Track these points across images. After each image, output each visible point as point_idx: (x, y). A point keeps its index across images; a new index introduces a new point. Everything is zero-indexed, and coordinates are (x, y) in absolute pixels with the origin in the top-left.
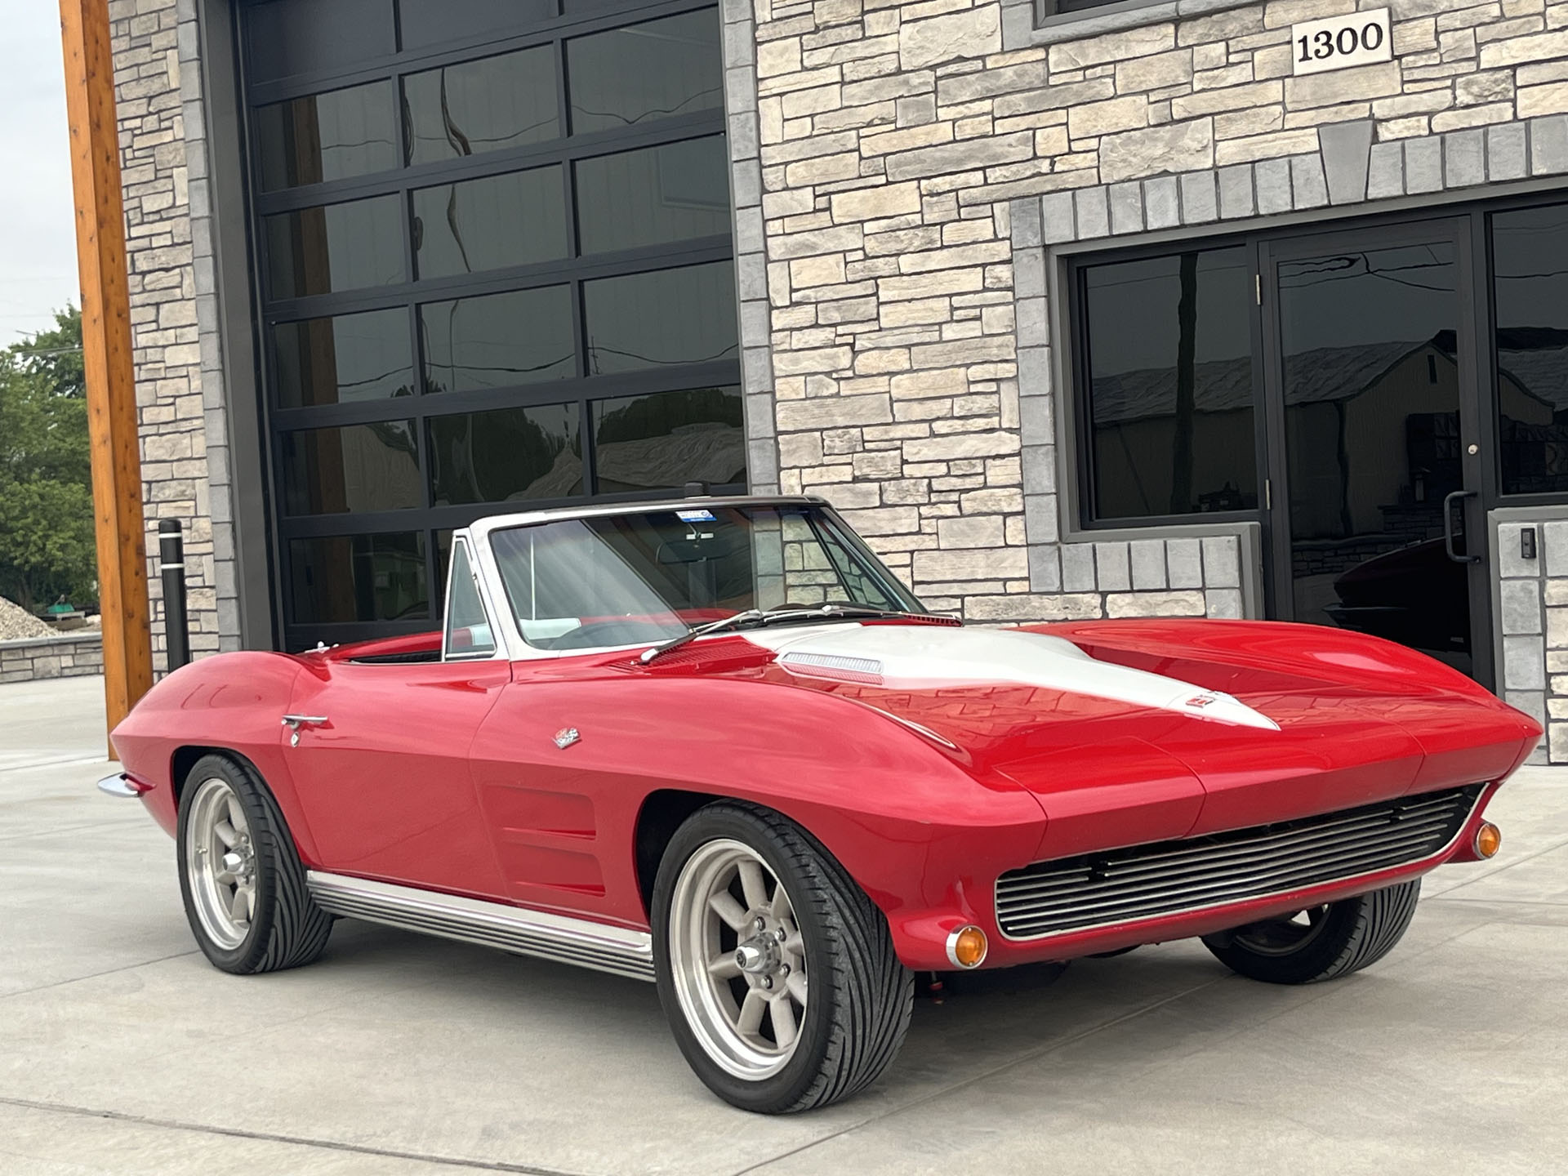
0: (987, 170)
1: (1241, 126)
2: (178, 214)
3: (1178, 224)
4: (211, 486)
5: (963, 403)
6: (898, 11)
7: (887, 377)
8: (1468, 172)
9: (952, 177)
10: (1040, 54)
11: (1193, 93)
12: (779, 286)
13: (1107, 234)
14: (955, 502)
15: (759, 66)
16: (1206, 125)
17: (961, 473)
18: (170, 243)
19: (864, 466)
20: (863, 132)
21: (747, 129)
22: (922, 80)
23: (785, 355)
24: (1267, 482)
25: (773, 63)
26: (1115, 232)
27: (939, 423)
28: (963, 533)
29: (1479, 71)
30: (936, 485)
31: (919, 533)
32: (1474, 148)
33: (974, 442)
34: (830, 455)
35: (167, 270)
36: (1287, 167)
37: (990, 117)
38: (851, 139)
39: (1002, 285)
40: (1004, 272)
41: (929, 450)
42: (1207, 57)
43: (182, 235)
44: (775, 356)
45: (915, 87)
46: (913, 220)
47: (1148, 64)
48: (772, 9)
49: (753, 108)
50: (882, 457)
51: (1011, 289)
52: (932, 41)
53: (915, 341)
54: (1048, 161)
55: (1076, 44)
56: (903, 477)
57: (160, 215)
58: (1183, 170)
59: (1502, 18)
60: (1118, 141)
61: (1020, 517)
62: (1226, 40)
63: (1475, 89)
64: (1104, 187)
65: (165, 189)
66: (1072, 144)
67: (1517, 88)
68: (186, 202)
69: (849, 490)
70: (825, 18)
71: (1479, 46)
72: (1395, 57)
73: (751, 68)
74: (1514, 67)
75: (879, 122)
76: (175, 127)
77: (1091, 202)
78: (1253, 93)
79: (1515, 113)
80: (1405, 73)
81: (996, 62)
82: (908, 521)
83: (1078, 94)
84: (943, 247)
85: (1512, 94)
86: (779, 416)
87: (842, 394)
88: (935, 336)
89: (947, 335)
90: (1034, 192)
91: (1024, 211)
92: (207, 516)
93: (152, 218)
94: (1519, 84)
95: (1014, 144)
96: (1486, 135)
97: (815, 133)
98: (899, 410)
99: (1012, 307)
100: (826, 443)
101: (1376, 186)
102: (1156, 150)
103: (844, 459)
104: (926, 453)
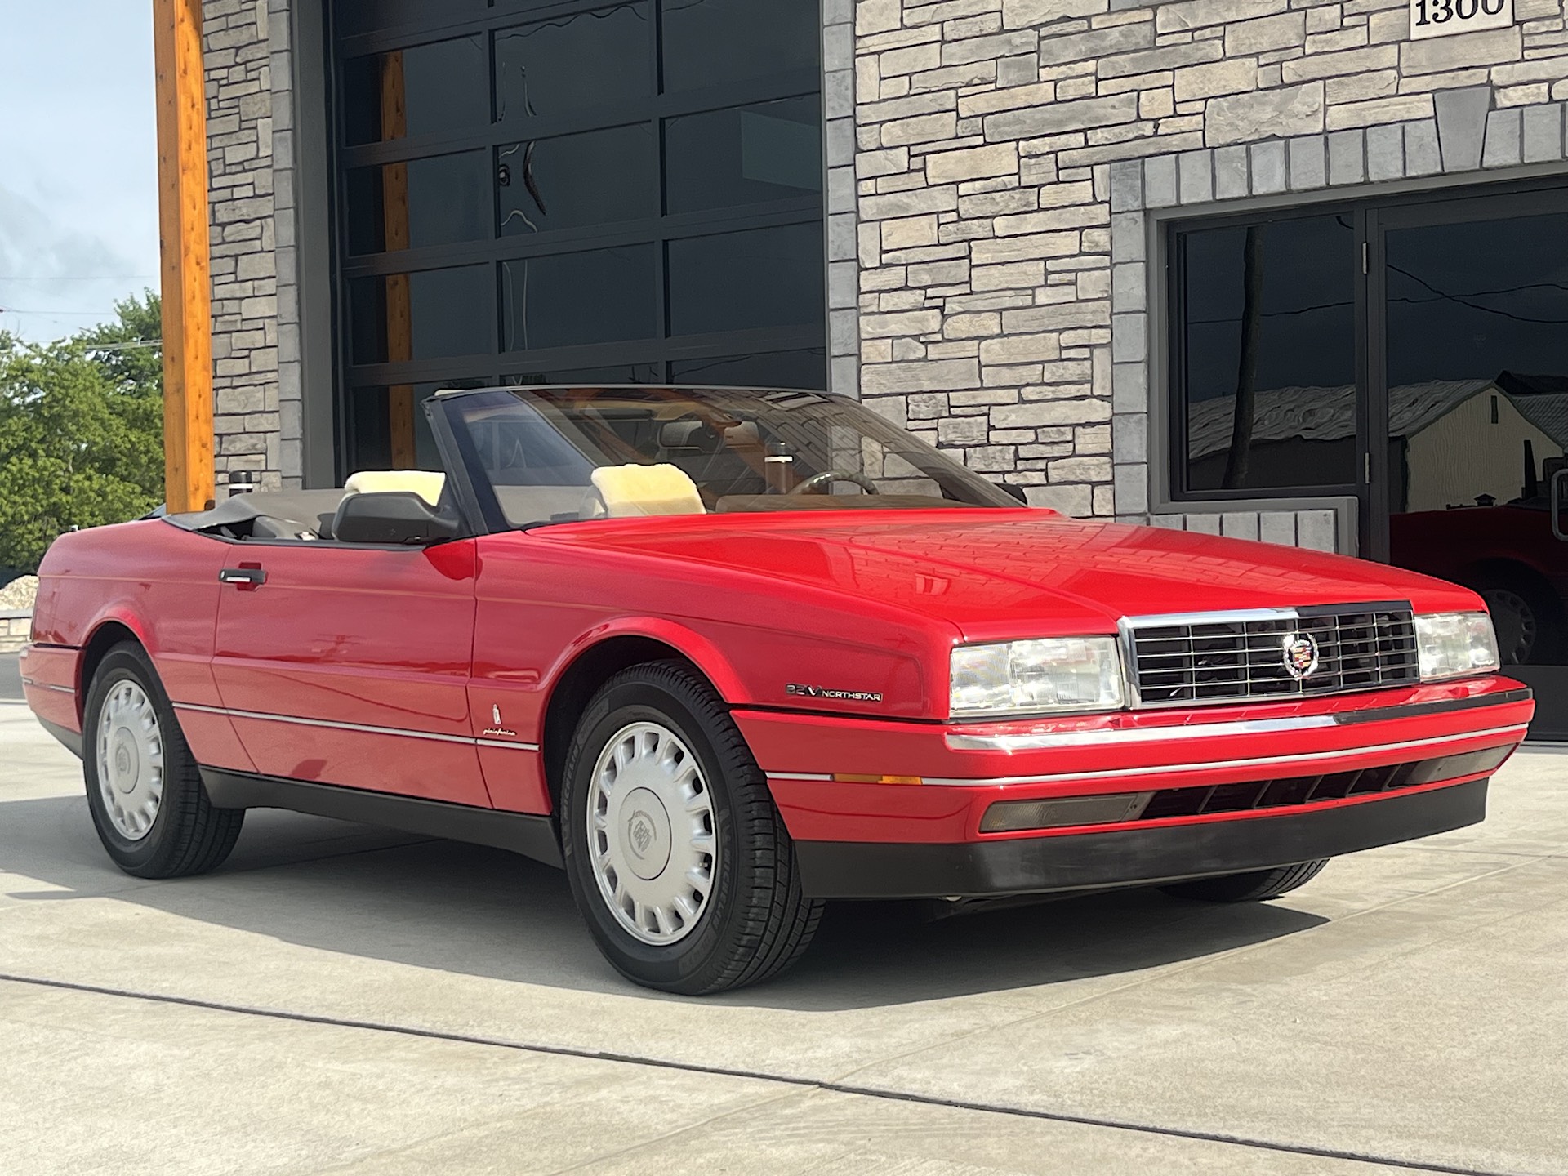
0: (1089, 132)
1: (1352, 89)
2: (262, 165)
3: (1284, 189)
4: (282, 440)
5: (1054, 369)
7: (976, 342)
9: (1052, 139)
10: (1148, 15)
11: (1305, 56)
12: (869, 247)
13: (1210, 199)
14: (1041, 470)
15: (857, 23)
16: (1317, 89)
17: (1050, 440)
18: (251, 194)
19: (949, 431)
20: (961, 92)
21: (843, 88)
22: (1024, 40)
23: (872, 318)
24: (1367, 455)
25: (871, 20)
26: (1218, 198)
27: (1029, 389)
28: (1049, 501)
30: (1023, 452)
33: (1065, 409)
34: (914, 420)
35: (247, 222)
36: (1400, 133)
37: (1094, 77)
38: (951, 99)
39: (1099, 250)
40: (1101, 237)
41: (1015, 417)
42: (1320, 19)
43: (264, 187)
44: (861, 318)
45: (1016, 46)
46: (1010, 182)
47: (1260, 26)
49: (851, 66)
50: (968, 423)
51: (1109, 254)
53: (1007, 305)
54: (1151, 124)
55: (1185, 5)
56: (989, 444)
57: (243, 167)
58: (1292, 134)
60: (1226, 104)
61: (1108, 486)
62: (1342, 3)
64: (1209, 150)
65: (249, 140)
66: (1177, 106)
68: (270, 153)
72: (1516, 23)
73: (849, 25)
75: (979, 82)
76: (262, 77)
77: (1195, 168)
78: (1367, 57)
80: (1526, 39)
81: (1102, 22)
83: (1185, 55)
84: (1039, 210)
86: (864, 379)
87: (929, 358)
88: (1028, 300)
89: (1039, 301)
90: (1136, 155)
91: (1125, 174)
92: (277, 471)
93: (234, 169)
95: (1117, 105)
97: (912, 92)
98: (987, 375)
99: (1109, 271)
100: (910, 407)
101: (1489, 153)
102: (1263, 115)
103: (929, 424)
104: (1014, 419)
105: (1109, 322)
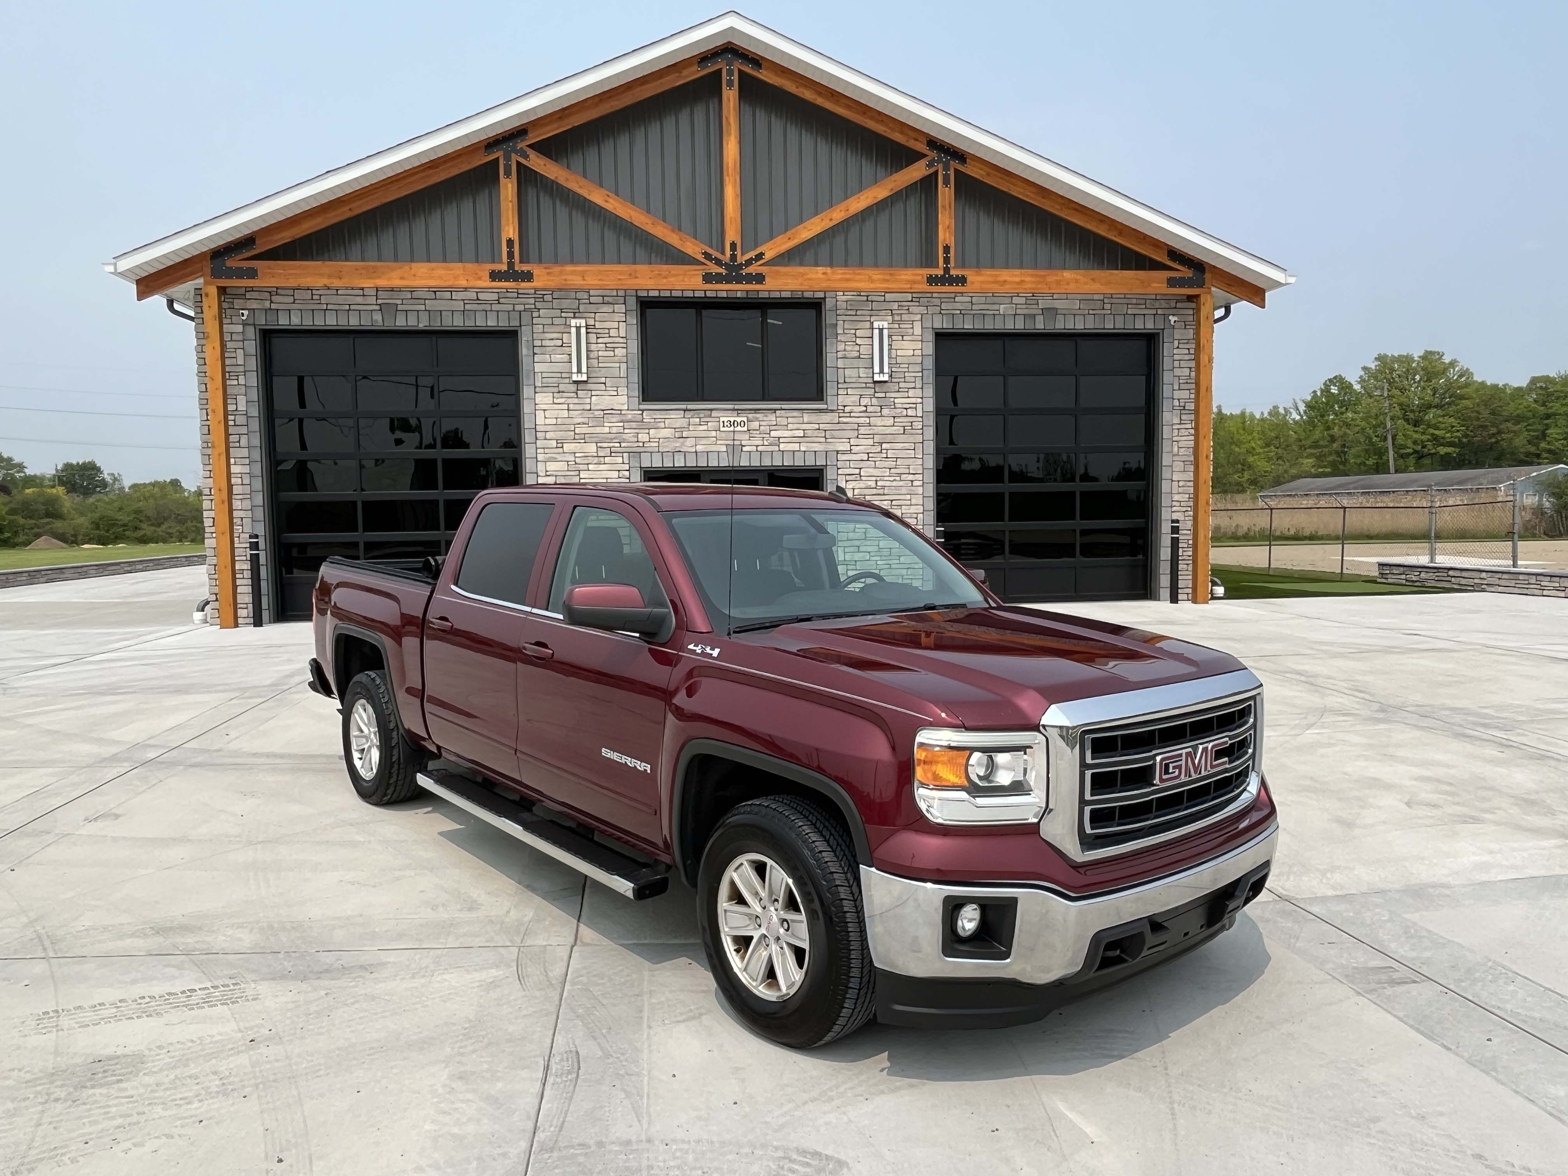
0: (621, 443)
1: (704, 441)
2: (240, 413)
3: (684, 466)
4: (254, 521)
6: (591, 392)
8: (767, 462)
9: (609, 443)
10: (641, 412)
11: (689, 430)
13: (661, 466)
16: (693, 440)
20: (576, 426)
21: (530, 419)
22: (599, 413)
25: (542, 399)
26: (664, 466)
29: (770, 437)
32: (769, 457)
36: (717, 455)
37: (622, 428)
38: (572, 428)
39: (625, 477)
40: (627, 473)
42: (694, 421)
45: (596, 415)
46: (595, 455)
47: (676, 421)
48: (542, 383)
51: (629, 478)
52: (603, 403)
54: (642, 443)
55: (653, 411)
58: (686, 451)
59: (776, 425)
60: (666, 440)
62: (700, 418)
63: (769, 441)
66: (650, 439)
67: (780, 443)
68: (245, 410)
70: (563, 389)
71: (770, 431)
73: (534, 399)
74: (779, 438)
75: (582, 424)
76: (240, 379)
77: (657, 457)
78: (708, 433)
79: (779, 449)
80: (750, 434)
81: (625, 412)
83: (653, 425)
85: (778, 444)
90: (637, 451)
91: (633, 457)
95: (631, 436)
96: (772, 453)
97: (558, 423)
101: (742, 463)
102: (677, 444)
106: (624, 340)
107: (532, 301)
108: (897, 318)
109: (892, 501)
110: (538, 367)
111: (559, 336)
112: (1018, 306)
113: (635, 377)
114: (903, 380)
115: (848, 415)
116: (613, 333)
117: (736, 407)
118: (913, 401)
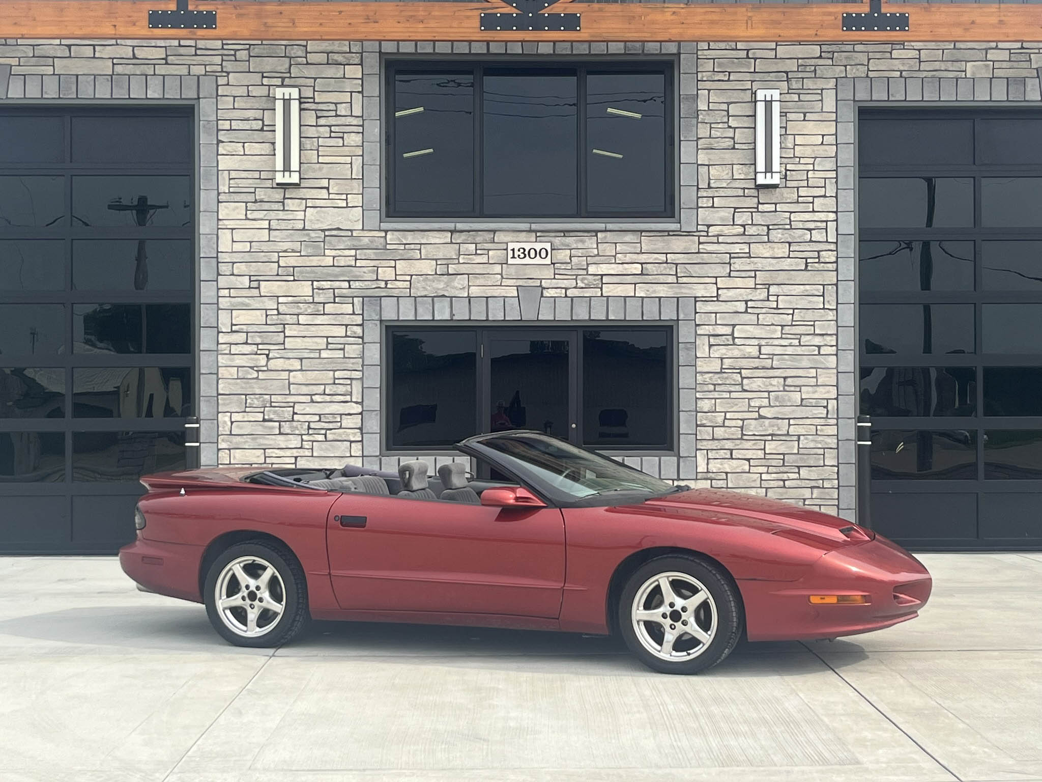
0: (351, 282)
1: (481, 281)
3: (450, 319)
5: (331, 388)
6: (304, 201)
7: (287, 372)
8: (581, 314)
9: (332, 282)
10: (383, 234)
11: (459, 263)
12: (225, 322)
13: (414, 319)
14: (323, 434)
15: (220, 213)
16: (465, 278)
17: (327, 421)
19: (270, 414)
20: (281, 254)
21: (210, 243)
22: (316, 235)
23: (226, 356)
25: (228, 212)
26: (418, 319)
27: (317, 396)
28: (327, 449)
29: (587, 274)
30: (312, 425)
31: (301, 448)
32: (585, 305)
33: (337, 407)
34: (250, 407)
36: (503, 301)
37: (354, 258)
38: (275, 257)
39: (356, 335)
40: (359, 330)
41: (310, 409)
42: (467, 249)
44: (220, 357)
45: (313, 238)
46: (308, 300)
47: (438, 248)
48: (230, 187)
49: (216, 233)
50: (283, 411)
51: (361, 338)
52: (324, 219)
53: (306, 356)
54: (384, 282)
55: (402, 233)
56: (293, 420)
58: (453, 295)
59: (598, 255)
60: (422, 279)
61: (359, 443)
62: (476, 244)
63: (586, 282)
64: (413, 298)
66: (397, 277)
67: (602, 284)
69: (260, 425)
70: (262, 197)
71: (588, 265)
72: (552, 263)
73: (216, 213)
74: (602, 275)
75: (292, 251)
77: (407, 305)
78: (488, 268)
79: (602, 294)
80: (556, 270)
81: (359, 233)
82: (296, 442)
83: (401, 255)
84: (324, 314)
85: (600, 286)
86: (220, 386)
87: (260, 377)
88: (317, 355)
89: (323, 356)
90: (377, 295)
91: (370, 303)
94: (604, 282)
95: (367, 272)
96: (590, 300)
97: (252, 250)
98: (293, 389)
99: (361, 346)
100: (248, 401)
101: (542, 314)
102: (440, 285)
103: (258, 410)
104: (308, 410)
105: (361, 369)
106: (358, 121)
107: (218, 60)
108: (794, 85)
109: (785, 378)
110: (225, 163)
111: (258, 114)
112: (997, 65)
113: (375, 178)
114: (805, 183)
115: (715, 239)
116: (343, 110)
117: (534, 226)
118: (822, 216)
